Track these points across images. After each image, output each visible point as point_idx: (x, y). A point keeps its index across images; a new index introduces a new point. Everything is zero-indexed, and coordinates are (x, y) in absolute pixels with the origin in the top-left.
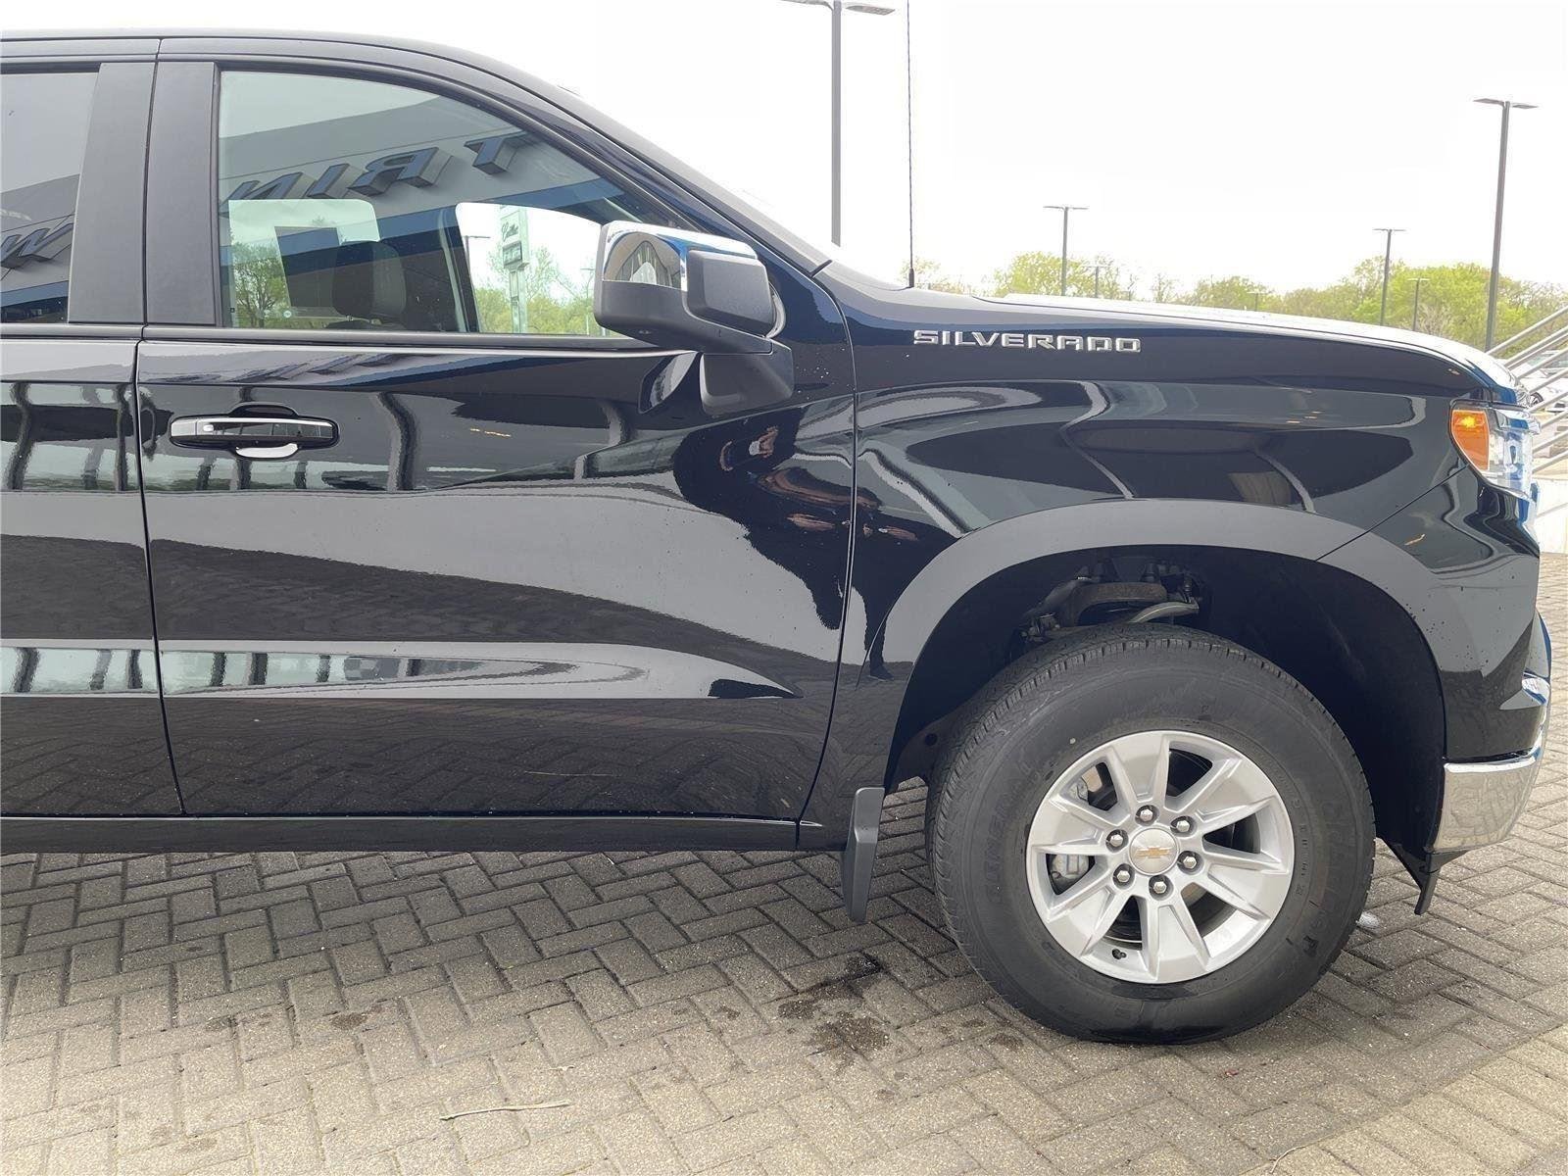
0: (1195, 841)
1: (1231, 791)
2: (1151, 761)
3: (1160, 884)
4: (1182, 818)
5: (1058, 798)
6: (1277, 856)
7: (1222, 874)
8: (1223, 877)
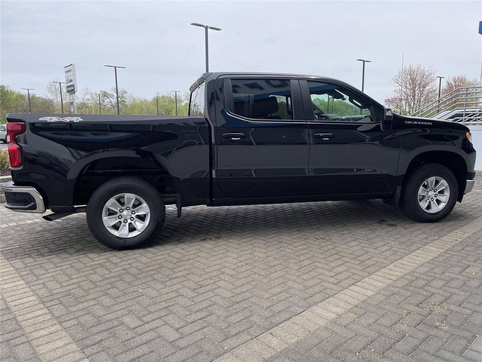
0: (437, 193)
1: (442, 185)
2: (433, 181)
3: (432, 199)
4: (436, 189)
5: (422, 187)
6: (447, 194)
7: (440, 197)
8: (440, 198)
